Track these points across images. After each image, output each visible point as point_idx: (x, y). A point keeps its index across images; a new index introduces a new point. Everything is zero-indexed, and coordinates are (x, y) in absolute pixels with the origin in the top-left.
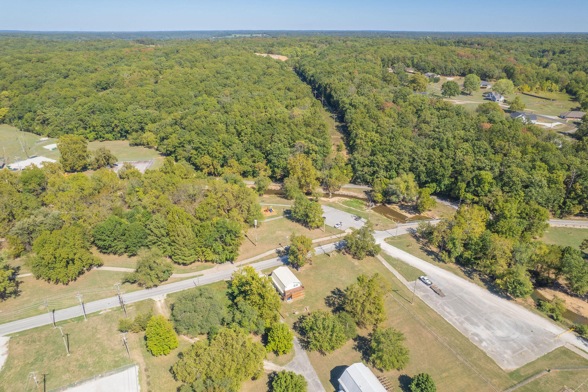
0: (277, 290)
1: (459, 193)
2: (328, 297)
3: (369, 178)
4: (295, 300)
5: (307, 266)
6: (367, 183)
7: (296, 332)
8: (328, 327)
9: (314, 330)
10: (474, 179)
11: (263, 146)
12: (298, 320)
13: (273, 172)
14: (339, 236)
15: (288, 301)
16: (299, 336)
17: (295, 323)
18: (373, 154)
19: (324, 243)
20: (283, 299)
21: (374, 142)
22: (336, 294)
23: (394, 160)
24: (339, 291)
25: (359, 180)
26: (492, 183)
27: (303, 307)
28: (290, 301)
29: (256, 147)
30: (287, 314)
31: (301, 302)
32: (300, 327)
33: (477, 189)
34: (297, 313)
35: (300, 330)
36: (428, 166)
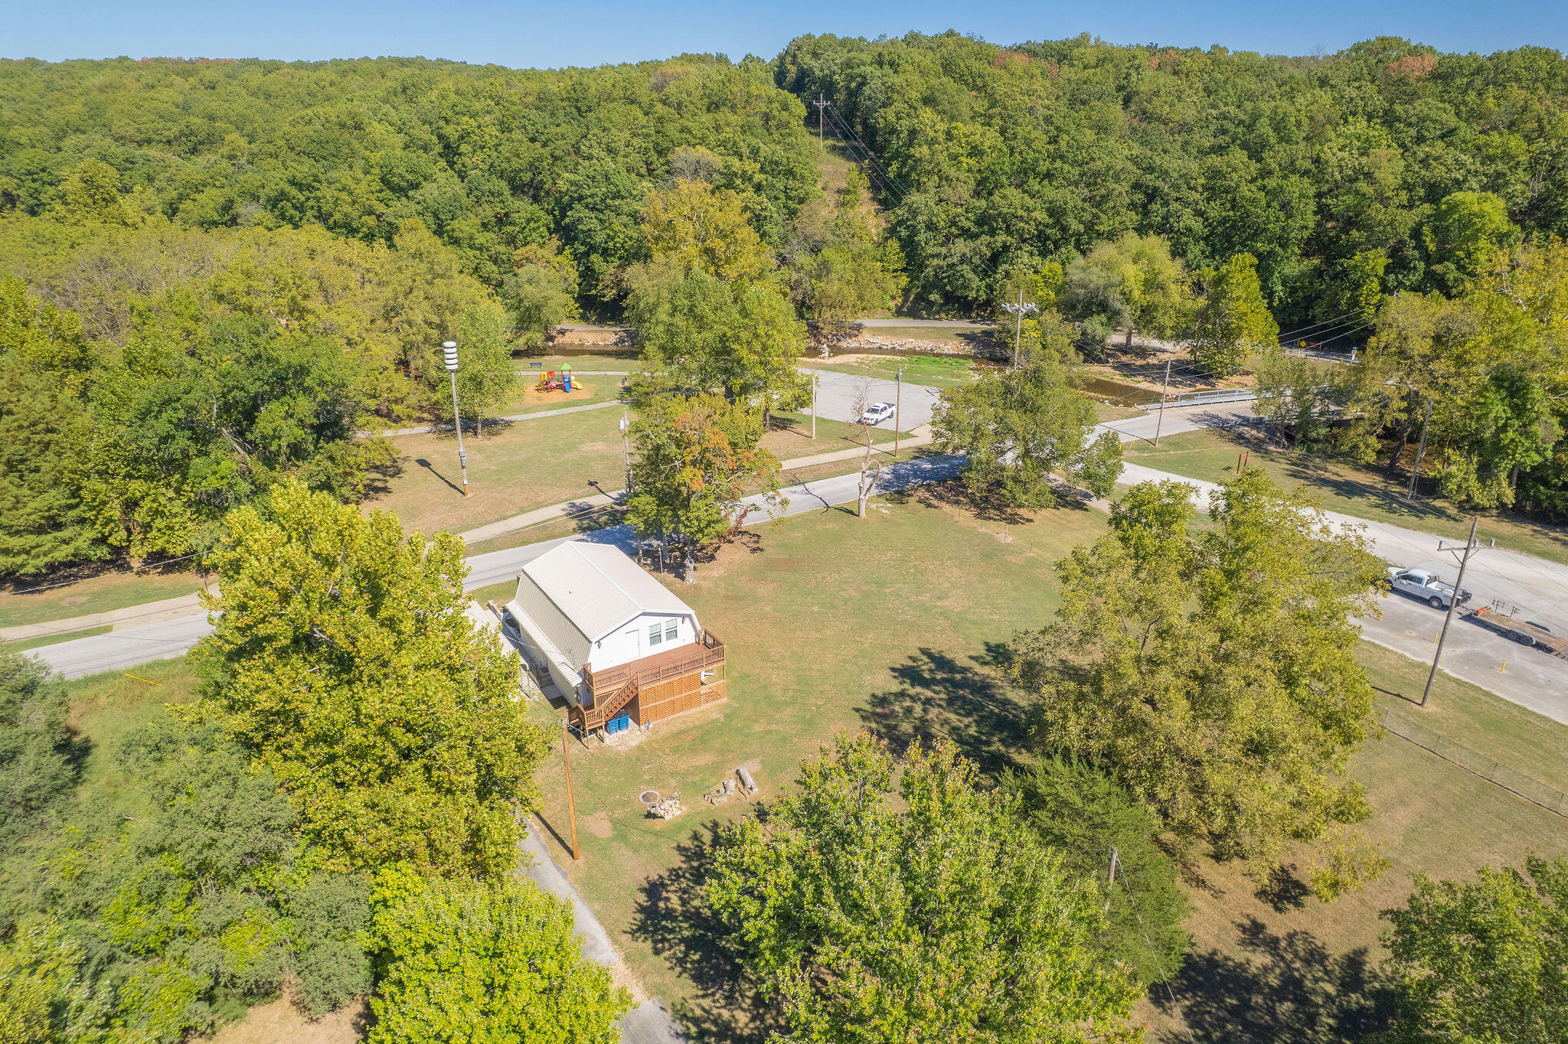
0: (543, 673)
1: (1354, 302)
2: (882, 701)
3: (976, 287)
4: (665, 730)
5: (731, 556)
6: (963, 306)
7: (661, 962)
8: (967, 892)
9: (816, 932)
10: (1426, 229)
11: (545, 177)
12: (677, 861)
13: (588, 275)
14: (890, 446)
15: (612, 739)
16: (685, 989)
17: (654, 890)
18: (984, 187)
19: (818, 473)
20: (577, 731)
21: (982, 153)
22: (926, 684)
23: (1071, 204)
24: (941, 662)
25: (934, 297)
26: (1507, 235)
27: (716, 769)
28: (626, 739)
29: (517, 189)
30: (600, 826)
31: (701, 737)
32: (694, 917)
33: (1438, 268)
34: (672, 811)
35: (691, 944)
36: (1212, 214)
